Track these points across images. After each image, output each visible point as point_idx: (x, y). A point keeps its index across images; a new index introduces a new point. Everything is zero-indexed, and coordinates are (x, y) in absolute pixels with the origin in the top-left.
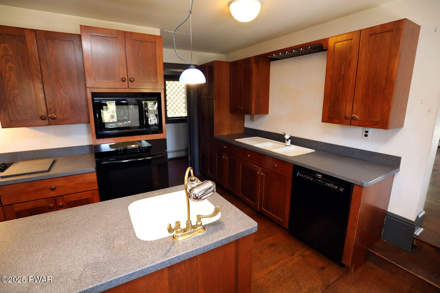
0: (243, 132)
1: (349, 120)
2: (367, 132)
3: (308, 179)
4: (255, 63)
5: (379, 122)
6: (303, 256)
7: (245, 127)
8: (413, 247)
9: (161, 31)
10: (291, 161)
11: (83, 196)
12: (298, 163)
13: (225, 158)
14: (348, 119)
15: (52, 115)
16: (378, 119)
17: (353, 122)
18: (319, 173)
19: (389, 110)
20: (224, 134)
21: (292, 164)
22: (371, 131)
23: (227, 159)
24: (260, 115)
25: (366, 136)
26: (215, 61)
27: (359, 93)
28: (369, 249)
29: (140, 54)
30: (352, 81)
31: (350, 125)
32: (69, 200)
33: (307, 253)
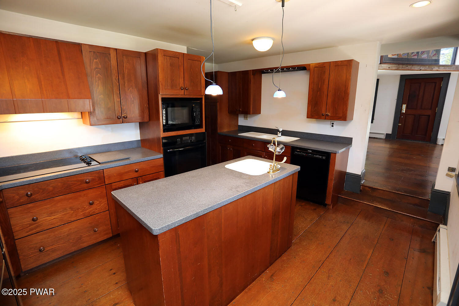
0: (238, 129)
1: (325, 116)
2: (333, 124)
3: (302, 155)
4: (253, 75)
5: (341, 117)
6: (302, 206)
7: (239, 125)
8: (361, 191)
9: (188, 49)
10: (290, 144)
11: (154, 177)
12: (295, 145)
13: (230, 149)
14: (323, 115)
15: (125, 115)
16: (341, 115)
17: (327, 117)
18: (309, 150)
19: (347, 110)
20: (224, 131)
21: (290, 146)
22: (336, 122)
23: (232, 150)
24: (254, 115)
25: (332, 126)
26: (218, 71)
27: (330, 100)
28: (339, 195)
29: (191, 70)
30: (326, 93)
31: (325, 119)
32: (146, 179)
33: (303, 204)
